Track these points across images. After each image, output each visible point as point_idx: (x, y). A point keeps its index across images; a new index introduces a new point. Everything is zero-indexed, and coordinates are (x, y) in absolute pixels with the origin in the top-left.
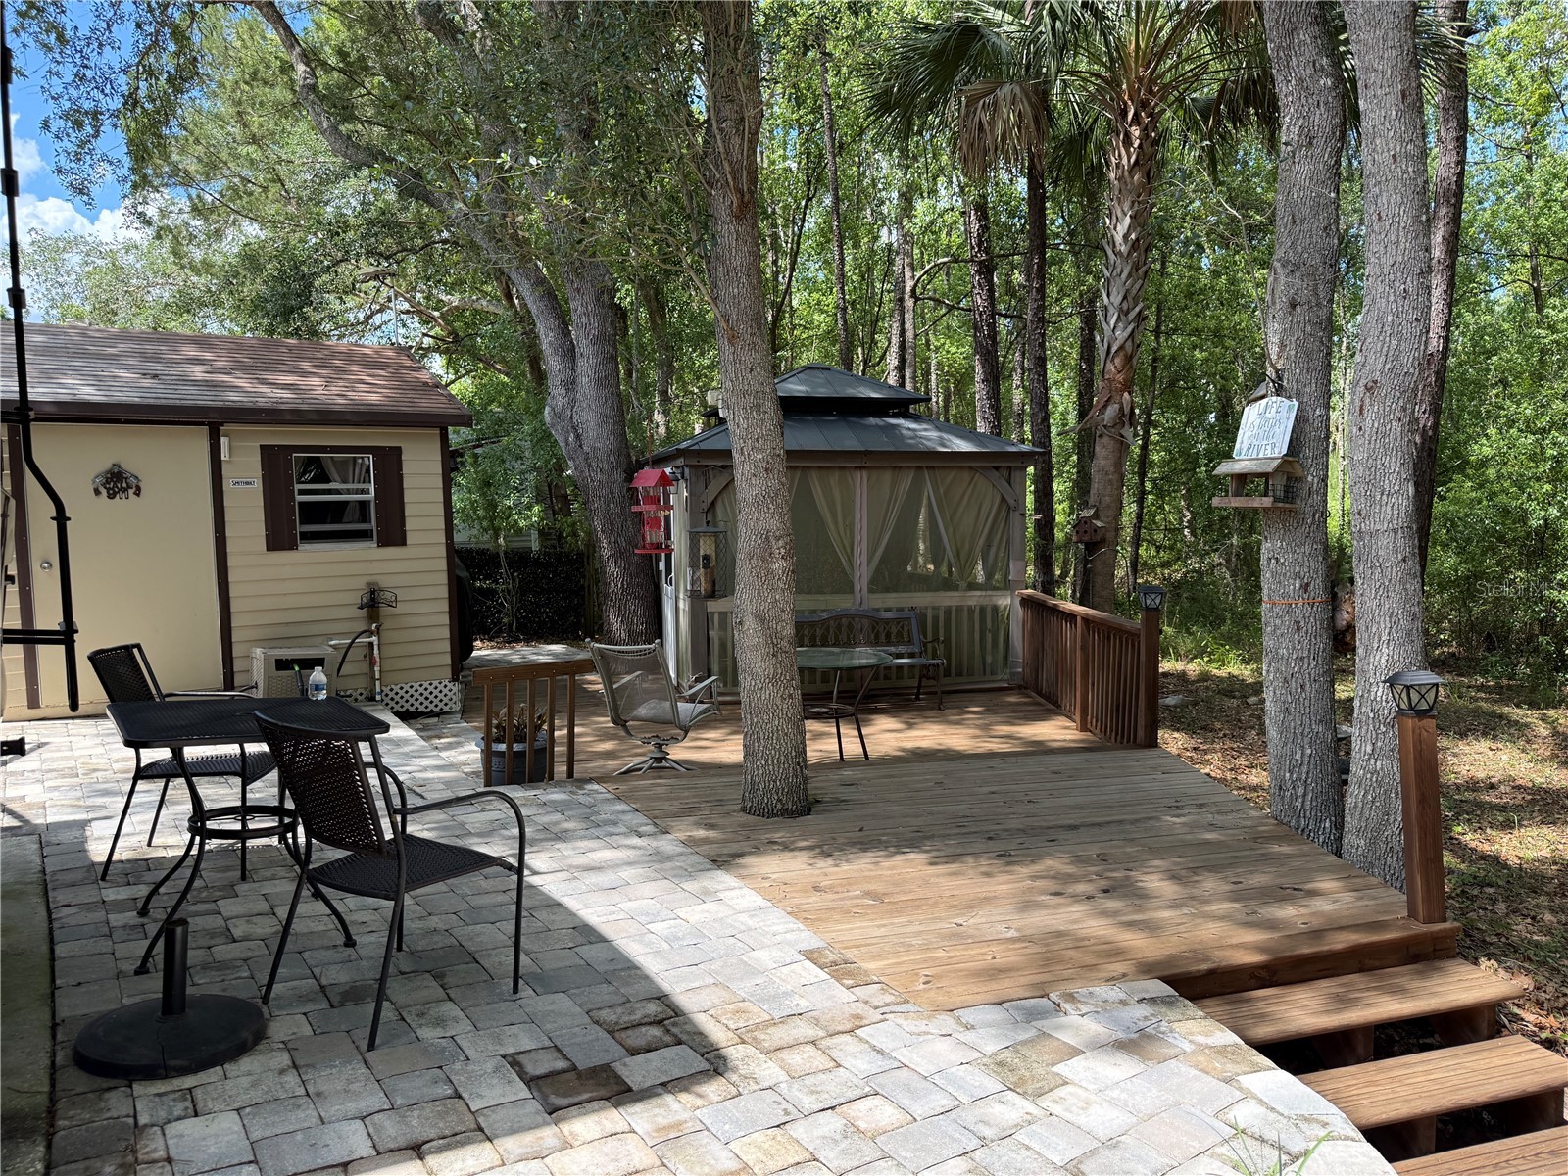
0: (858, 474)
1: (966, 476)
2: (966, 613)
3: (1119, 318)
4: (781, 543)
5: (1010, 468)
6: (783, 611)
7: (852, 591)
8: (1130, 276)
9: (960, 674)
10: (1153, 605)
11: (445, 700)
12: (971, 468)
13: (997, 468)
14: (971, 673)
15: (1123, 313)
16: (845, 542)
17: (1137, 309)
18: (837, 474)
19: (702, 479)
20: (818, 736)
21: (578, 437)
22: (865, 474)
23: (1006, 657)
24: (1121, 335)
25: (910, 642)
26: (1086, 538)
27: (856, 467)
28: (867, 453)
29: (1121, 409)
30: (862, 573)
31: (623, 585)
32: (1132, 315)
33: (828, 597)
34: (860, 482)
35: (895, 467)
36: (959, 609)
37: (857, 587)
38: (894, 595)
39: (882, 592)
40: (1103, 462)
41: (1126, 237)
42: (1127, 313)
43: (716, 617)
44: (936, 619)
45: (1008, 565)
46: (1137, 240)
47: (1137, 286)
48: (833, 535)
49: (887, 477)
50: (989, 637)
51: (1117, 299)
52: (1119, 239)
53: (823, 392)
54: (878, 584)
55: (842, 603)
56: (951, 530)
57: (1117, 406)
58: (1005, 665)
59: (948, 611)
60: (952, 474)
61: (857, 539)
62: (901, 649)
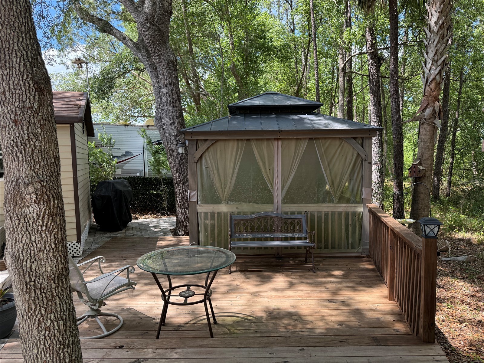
0: (276, 143)
1: (338, 142)
2: (337, 216)
3: (432, 64)
4: (31, 189)
5: (363, 138)
7: (272, 202)
8: (438, 42)
9: (333, 248)
10: (432, 234)
11: (75, 251)
12: (340, 138)
13: (355, 138)
14: (339, 247)
15: (435, 61)
16: (270, 178)
17: (443, 59)
18: (265, 143)
21: (163, 130)
22: (280, 142)
23: (360, 239)
24: (434, 72)
25: (301, 231)
26: (415, 175)
27: (275, 139)
28: (280, 132)
29: (434, 110)
30: (278, 194)
32: (440, 62)
33: (260, 205)
34: (277, 146)
35: (297, 139)
36: (333, 213)
37: (275, 201)
38: (296, 205)
39: (289, 203)
40: (424, 137)
41: (436, 23)
42: (437, 62)
43: (202, 214)
44: (319, 218)
45: (362, 190)
46: (443, 24)
47: (443, 47)
48: (264, 174)
49: (293, 143)
50: (350, 228)
51: (431, 55)
52: (433, 24)
54: (288, 199)
55: (268, 209)
56: (328, 171)
57: (431, 108)
58: (360, 243)
59: (326, 214)
60: (328, 142)
61: (276, 176)
62: (296, 235)
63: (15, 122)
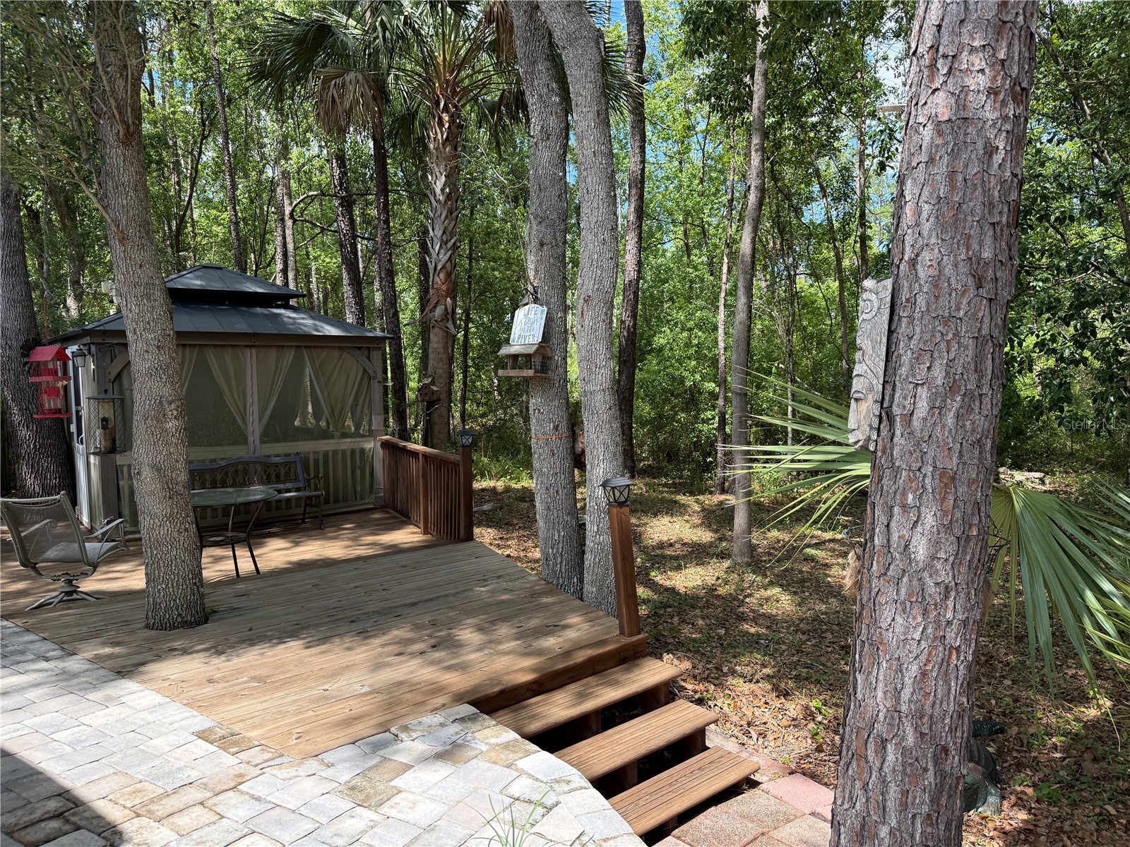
0: (248, 351)
1: (336, 353)
2: (340, 455)
3: (441, 246)
4: (173, 406)
5: (369, 348)
6: (177, 461)
7: (246, 443)
8: (446, 217)
9: (336, 501)
10: (467, 444)
12: (339, 347)
13: (359, 348)
14: (345, 500)
15: (444, 243)
16: (239, 404)
17: (453, 241)
18: (230, 351)
19: (108, 354)
20: (217, 560)
22: (254, 351)
23: (371, 486)
24: (444, 258)
25: (296, 480)
26: (427, 398)
27: (246, 346)
28: (255, 335)
29: (446, 309)
30: (254, 429)
31: (35, 445)
32: (450, 244)
33: (226, 448)
34: (250, 359)
35: (279, 347)
36: (335, 452)
37: (251, 439)
38: (283, 444)
39: (271, 442)
40: (436, 346)
41: (443, 190)
42: (446, 244)
43: (125, 469)
44: (316, 461)
45: (371, 419)
46: (450, 193)
47: (452, 225)
48: (228, 398)
49: (273, 353)
50: (358, 472)
51: (439, 233)
52: (438, 191)
53: (216, 286)
54: (269, 435)
55: (238, 452)
56: (326, 394)
57: (443, 307)
58: (371, 492)
59: (326, 454)
60: (324, 353)
61: (249, 401)
62: (289, 485)
63: (158, 347)
